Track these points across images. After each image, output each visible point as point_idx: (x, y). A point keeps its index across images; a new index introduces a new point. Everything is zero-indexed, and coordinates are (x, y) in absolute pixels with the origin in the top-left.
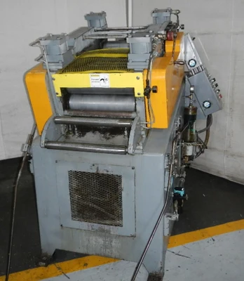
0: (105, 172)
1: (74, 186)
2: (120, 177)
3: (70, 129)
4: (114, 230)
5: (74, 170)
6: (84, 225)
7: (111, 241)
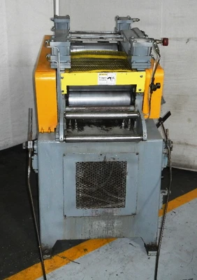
0: (112, 160)
1: (81, 175)
2: (125, 163)
3: (70, 124)
4: (117, 212)
5: (81, 161)
6: (88, 212)
7: (113, 223)
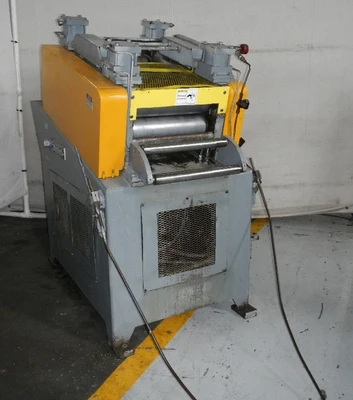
0: (200, 204)
2: (213, 206)
5: (163, 210)
6: (173, 279)
7: (202, 287)
